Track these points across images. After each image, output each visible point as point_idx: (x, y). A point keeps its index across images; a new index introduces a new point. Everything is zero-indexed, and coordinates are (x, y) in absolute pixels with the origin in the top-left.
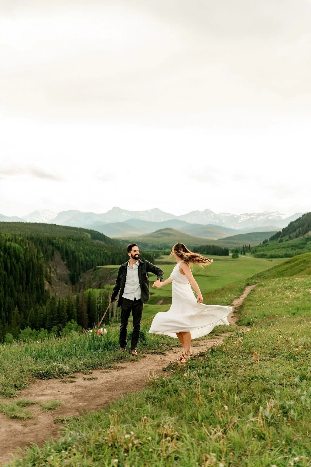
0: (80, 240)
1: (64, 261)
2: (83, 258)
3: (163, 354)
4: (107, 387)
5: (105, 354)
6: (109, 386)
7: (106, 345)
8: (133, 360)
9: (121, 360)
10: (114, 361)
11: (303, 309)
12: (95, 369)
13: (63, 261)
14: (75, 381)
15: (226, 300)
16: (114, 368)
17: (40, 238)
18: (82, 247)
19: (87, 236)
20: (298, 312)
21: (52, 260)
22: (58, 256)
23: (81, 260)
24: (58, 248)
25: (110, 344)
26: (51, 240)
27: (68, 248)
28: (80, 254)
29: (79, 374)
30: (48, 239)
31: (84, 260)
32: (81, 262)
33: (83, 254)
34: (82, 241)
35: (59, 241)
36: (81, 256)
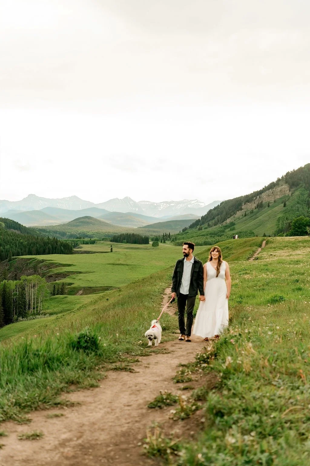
3: (131, 371)
4: (67, 458)
5: (46, 378)
6: (71, 454)
7: (46, 362)
8: (92, 386)
9: (73, 387)
10: (62, 389)
11: (247, 296)
12: (36, 409)
14: (3, 445)
15: (159, 289)
16: (67, 406)
20: (244, 300)
25: (52, 359)
29: (10, 425)
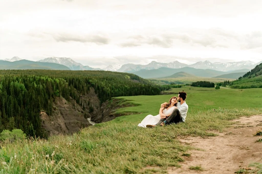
0: (111, 80)
1: (96, 93)
2: (109, 91)
17: (79, 78)
18: (111, 84)
19: (127, 77)
21: (88, 93)
22: (92, 90)
23: (107, 93)
24: (93, 86)
26: (88, 80)
27: (99, 85)
28: (107, 89)
30: (86, 79)
31: (109, 93)
32: (107, 94)
33: (110, 88)
34: (113, 80)
35: (94, 81)
36: (108, 90)
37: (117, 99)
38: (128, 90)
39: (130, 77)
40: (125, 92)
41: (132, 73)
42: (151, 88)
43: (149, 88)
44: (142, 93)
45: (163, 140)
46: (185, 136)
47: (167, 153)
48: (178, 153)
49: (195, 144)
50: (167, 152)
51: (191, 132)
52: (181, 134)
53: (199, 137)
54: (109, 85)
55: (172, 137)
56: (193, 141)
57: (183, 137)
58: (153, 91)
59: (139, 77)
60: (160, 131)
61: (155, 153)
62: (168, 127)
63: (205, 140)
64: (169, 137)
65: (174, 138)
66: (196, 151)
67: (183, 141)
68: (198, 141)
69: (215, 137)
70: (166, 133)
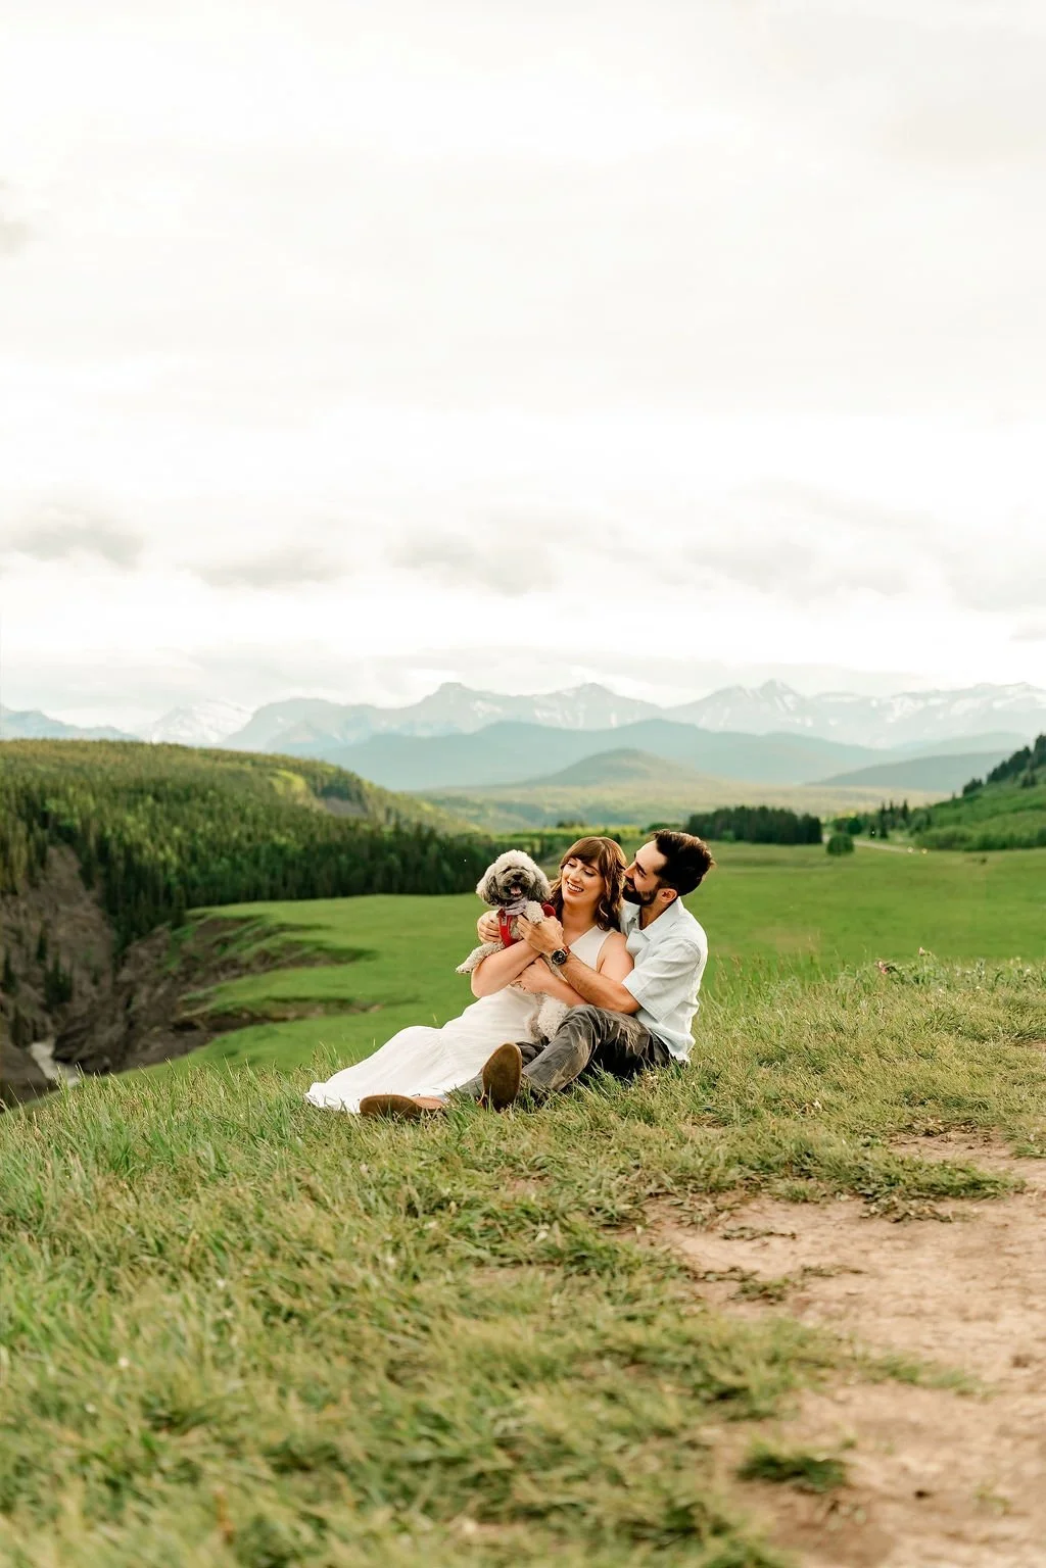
1: (89, 884)
2: (172, 871)
13: (87, 889)
18: (185, 828)
19: (288, 782)
21: (34, 886)
22: (64, 864)
23: (162, 883)
24: (68, 836)
26: (39, 803)
27: (109, 832)
28: (161, 855)
30: (26, 796)
31: (174, 880)
32: (161, 891)
33: (180, 853)
34: (197, 803)
35: (75, 806)
36: (165, 865)
37: (225, 920)
38: (290, 864)
39: (307, 783)
40: (273, 876)
41: (318, 758)
42: (433, 849)
43: (424, 852)
44: (378, 880)
45: (519, 1246)
46: (723, 1200)
47: (569, 1453)
48: (692, 1445)
49: (834, 1288)
50: (573, 1438)
51: (771, 1161)
52: (679, 1181)
53: (845, 1208)
54: (171, 831)
55: (599, 1216)
56: (807, 1252)
57: (708, 1207)
58: (446, 868)
59: (359, 781)
60: (492, 1149)
61: (424, 1452)
62: (559, 1116)
63: (914, 1243)
64: (577, 1219)
65: (617, 1223)
66: (884, 1402)
67: (707, 1251)
68: (851, 1255)
69: (1003, 1210)
70: (539, 1171)
